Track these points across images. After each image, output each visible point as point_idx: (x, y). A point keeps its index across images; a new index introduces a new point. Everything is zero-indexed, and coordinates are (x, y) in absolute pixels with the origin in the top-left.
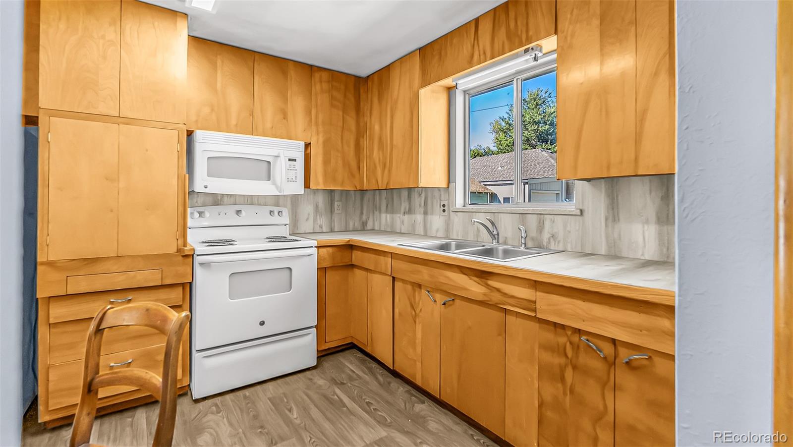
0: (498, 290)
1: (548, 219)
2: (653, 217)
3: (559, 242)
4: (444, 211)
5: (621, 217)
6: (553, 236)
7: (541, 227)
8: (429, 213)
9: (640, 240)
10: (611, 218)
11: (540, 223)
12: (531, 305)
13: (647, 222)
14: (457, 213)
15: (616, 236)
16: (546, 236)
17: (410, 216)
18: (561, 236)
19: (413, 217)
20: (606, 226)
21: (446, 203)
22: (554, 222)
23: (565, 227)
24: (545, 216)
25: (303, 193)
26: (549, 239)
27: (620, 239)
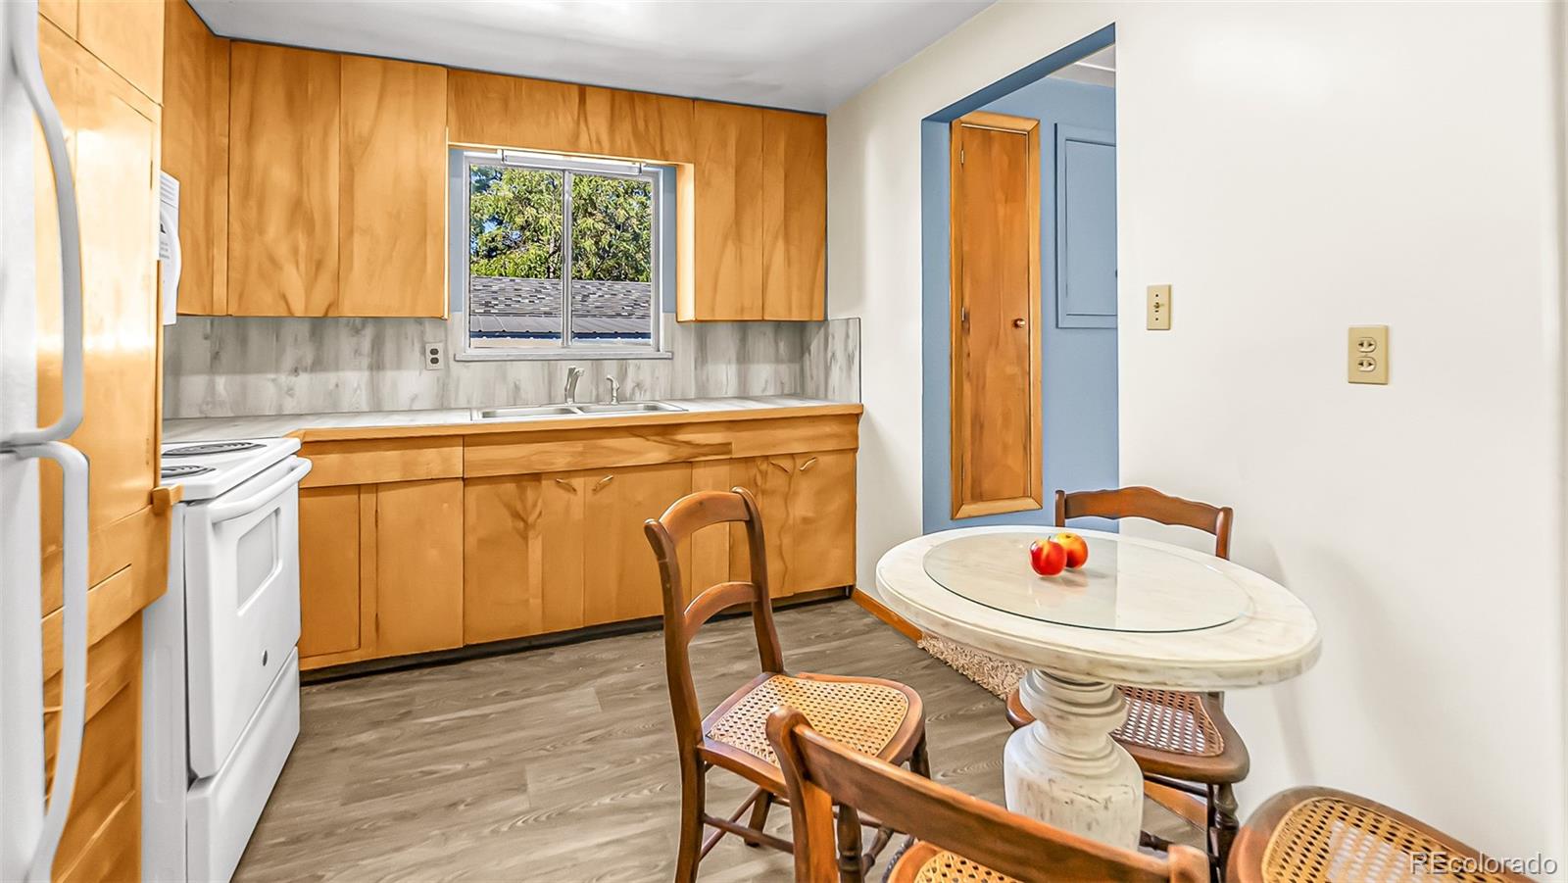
0: (688, 443)
1: (632, 365)
2: (734, 357)
3: (645, 391)
4: (435, 361)
5: (709, 360)
6: (638, 385)
7: (623, 376)
8: (388, 365)
9: (725, 382)
10: (700, 359)
11: (621, 369)
12: (725, 448)
13: (729, 362)
14: (467, 364)
15: (704, 377)
16: (629, 385)
17: (321, 377)
18: (647, 383)
19: (332, 378)
20: (696, 368)
21: (440, 347)
22: (639, 368)
23: (653, 372)
24: (630, 361)
25: (174, 322)
26: (633, 389)
27: (708, 380)
